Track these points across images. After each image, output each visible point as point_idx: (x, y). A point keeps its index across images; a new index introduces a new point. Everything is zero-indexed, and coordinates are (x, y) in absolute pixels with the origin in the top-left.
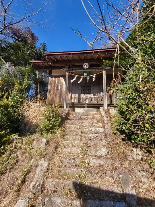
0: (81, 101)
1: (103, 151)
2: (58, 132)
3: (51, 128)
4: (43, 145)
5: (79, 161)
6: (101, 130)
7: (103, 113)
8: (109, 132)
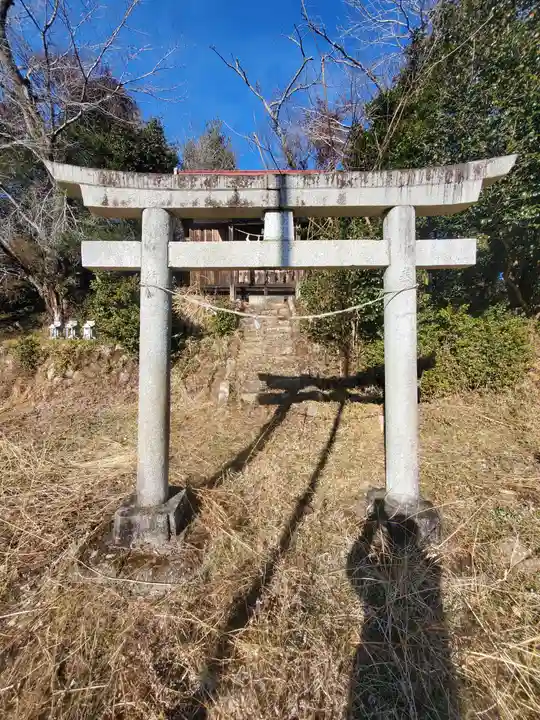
0: (256, 279)
1: (288, 350)
2: (236, 334)
3: (227, 329)
4: (225, 347)
5: (264, 358)
6: (288, 329)
7: (292, 307)
8: (295, 330)
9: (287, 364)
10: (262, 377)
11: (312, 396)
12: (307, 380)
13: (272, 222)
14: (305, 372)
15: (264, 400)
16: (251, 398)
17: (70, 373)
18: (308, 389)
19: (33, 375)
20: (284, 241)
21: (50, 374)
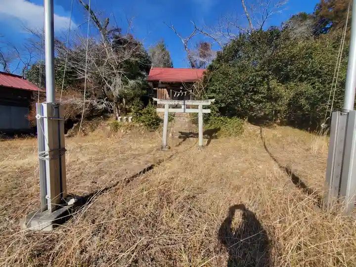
2: (173, 122)
9: (186, 129)
10: (180, 132)
11: (192, 137)
12: (191, 133)
13: (183, 107)
14: (191, 131)
15: (180, 137)
16: (177, 137)
17: (128, 131)
18: (191, 135)
19: (117, 132)
20: (184, 109)
21: (122, 131)
